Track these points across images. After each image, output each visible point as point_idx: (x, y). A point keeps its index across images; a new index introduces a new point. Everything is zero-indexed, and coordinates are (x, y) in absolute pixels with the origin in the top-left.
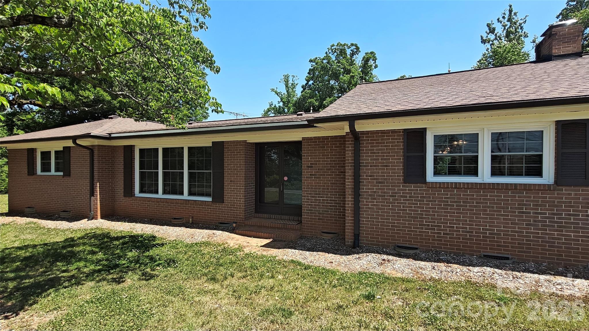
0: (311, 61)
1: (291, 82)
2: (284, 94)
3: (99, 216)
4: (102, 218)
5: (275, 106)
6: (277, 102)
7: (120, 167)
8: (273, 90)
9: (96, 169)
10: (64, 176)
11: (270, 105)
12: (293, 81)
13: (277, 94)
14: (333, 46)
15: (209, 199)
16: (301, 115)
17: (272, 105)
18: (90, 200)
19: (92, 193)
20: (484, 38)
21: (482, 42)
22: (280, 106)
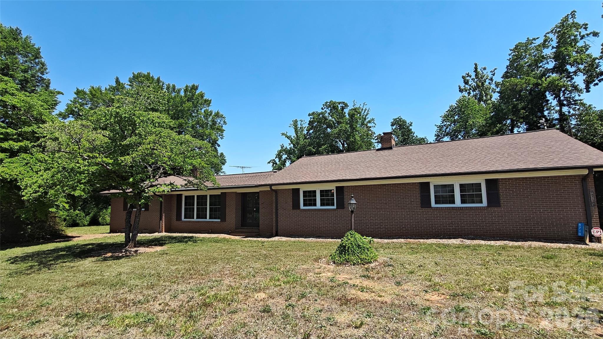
0: (309, 115)
1: (299, 126)
2: (294, 137)
3: (164, 231)
4: (165, 232)
5: (286, 148)
6: (288, 145)
7: (175, 205)
8: (283, 134)
9: (163, 207)
10: (145, 210)
11: (282, 147)
12: (301, 124)
13: (288, 138)
14: (326, 103)
15: (219, 220)
16: (276, 172)
17: (283, 147)
18: (160, 223)
19: (161, 219)
20: (462, 88)
21: (460, 91)
22: (290, 148)
